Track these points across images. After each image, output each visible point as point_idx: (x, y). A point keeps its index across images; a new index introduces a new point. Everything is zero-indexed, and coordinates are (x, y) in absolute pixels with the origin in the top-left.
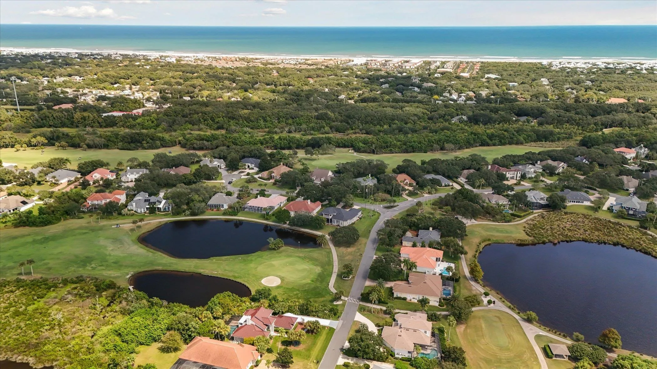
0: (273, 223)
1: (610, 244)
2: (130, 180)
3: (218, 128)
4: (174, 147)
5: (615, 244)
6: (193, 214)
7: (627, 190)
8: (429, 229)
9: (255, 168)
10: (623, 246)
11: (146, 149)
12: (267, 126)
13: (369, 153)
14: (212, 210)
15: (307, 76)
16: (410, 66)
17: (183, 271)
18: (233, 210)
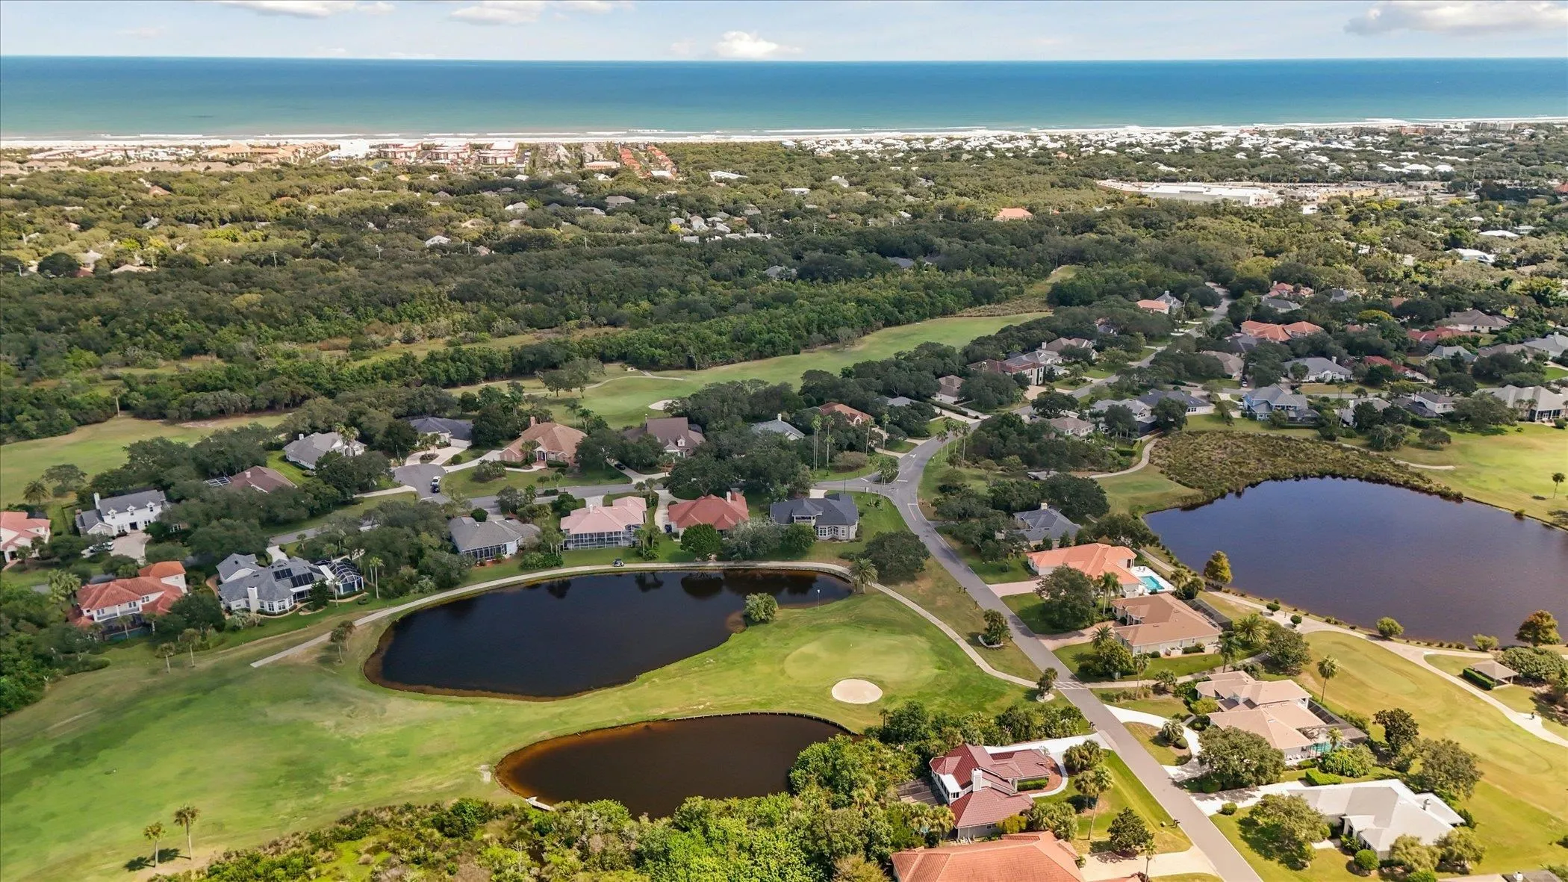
0: (677, 565)
1: (1314, 476)
2: (115, 533)
3: (188, 353)
4: (111, 422)
5: (1322, 476)
6: (446, 583)
7: (1230, 377)
8: (1039, 507)
9: (453, 442)
10: (1334, 476)
11: (31, 438)
12: (332, 332)
13: (680, 368)
14: (482, 564)
15: (274, 192)
16: (506, 158)
17: (614, 725)
18: (543, 552)
